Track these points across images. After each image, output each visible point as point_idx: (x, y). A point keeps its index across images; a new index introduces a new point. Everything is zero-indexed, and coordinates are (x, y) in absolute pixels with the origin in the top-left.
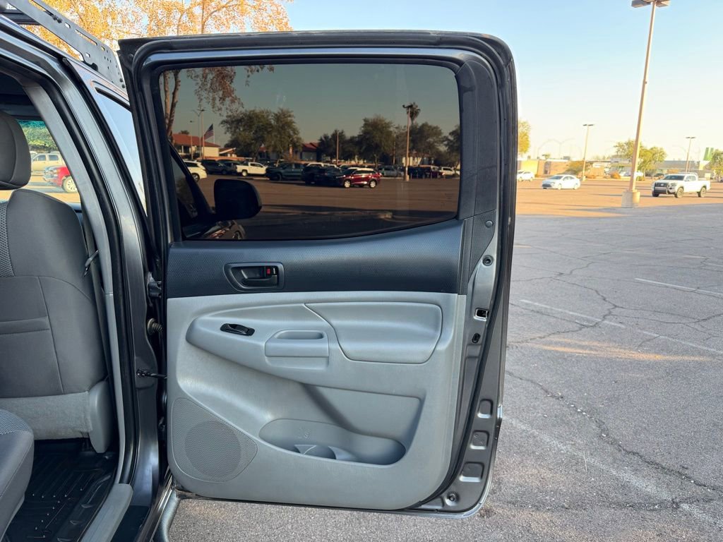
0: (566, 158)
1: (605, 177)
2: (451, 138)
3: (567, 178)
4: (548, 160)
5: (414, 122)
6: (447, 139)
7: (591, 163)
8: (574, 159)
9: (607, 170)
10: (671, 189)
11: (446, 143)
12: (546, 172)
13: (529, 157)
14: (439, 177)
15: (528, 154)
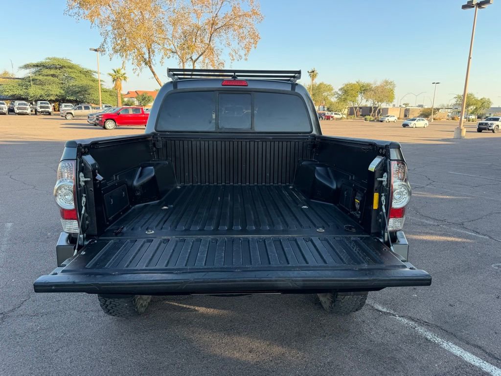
0: (420, 106)
1: (448, 119)
2: (340, 93)
3: (419, 120)
4: (408, 108)
5: (314, 81)
6: (337, 94)
7: (438, 109)
8: (426, 107)
9: (450, 114)
10: (490, 127)
11: (336, 96)
12: (406, 116)
13: (394, 105)
14: (331, 119)
15: (393, 103)
